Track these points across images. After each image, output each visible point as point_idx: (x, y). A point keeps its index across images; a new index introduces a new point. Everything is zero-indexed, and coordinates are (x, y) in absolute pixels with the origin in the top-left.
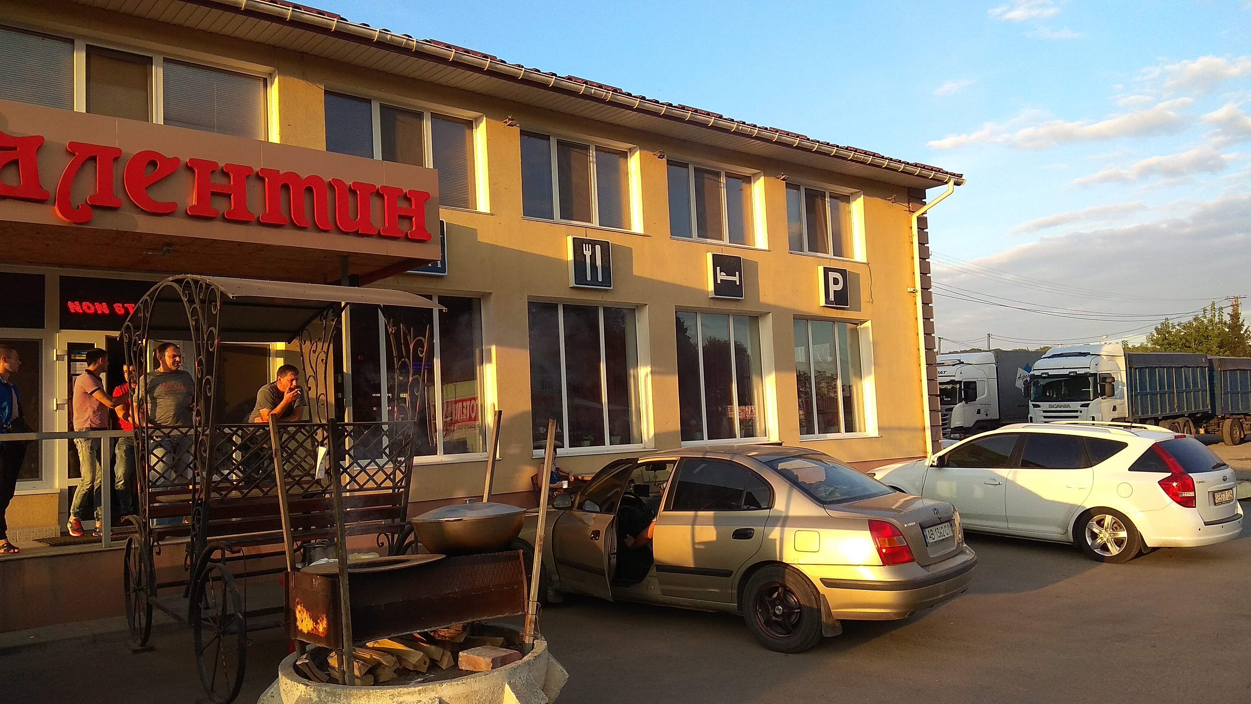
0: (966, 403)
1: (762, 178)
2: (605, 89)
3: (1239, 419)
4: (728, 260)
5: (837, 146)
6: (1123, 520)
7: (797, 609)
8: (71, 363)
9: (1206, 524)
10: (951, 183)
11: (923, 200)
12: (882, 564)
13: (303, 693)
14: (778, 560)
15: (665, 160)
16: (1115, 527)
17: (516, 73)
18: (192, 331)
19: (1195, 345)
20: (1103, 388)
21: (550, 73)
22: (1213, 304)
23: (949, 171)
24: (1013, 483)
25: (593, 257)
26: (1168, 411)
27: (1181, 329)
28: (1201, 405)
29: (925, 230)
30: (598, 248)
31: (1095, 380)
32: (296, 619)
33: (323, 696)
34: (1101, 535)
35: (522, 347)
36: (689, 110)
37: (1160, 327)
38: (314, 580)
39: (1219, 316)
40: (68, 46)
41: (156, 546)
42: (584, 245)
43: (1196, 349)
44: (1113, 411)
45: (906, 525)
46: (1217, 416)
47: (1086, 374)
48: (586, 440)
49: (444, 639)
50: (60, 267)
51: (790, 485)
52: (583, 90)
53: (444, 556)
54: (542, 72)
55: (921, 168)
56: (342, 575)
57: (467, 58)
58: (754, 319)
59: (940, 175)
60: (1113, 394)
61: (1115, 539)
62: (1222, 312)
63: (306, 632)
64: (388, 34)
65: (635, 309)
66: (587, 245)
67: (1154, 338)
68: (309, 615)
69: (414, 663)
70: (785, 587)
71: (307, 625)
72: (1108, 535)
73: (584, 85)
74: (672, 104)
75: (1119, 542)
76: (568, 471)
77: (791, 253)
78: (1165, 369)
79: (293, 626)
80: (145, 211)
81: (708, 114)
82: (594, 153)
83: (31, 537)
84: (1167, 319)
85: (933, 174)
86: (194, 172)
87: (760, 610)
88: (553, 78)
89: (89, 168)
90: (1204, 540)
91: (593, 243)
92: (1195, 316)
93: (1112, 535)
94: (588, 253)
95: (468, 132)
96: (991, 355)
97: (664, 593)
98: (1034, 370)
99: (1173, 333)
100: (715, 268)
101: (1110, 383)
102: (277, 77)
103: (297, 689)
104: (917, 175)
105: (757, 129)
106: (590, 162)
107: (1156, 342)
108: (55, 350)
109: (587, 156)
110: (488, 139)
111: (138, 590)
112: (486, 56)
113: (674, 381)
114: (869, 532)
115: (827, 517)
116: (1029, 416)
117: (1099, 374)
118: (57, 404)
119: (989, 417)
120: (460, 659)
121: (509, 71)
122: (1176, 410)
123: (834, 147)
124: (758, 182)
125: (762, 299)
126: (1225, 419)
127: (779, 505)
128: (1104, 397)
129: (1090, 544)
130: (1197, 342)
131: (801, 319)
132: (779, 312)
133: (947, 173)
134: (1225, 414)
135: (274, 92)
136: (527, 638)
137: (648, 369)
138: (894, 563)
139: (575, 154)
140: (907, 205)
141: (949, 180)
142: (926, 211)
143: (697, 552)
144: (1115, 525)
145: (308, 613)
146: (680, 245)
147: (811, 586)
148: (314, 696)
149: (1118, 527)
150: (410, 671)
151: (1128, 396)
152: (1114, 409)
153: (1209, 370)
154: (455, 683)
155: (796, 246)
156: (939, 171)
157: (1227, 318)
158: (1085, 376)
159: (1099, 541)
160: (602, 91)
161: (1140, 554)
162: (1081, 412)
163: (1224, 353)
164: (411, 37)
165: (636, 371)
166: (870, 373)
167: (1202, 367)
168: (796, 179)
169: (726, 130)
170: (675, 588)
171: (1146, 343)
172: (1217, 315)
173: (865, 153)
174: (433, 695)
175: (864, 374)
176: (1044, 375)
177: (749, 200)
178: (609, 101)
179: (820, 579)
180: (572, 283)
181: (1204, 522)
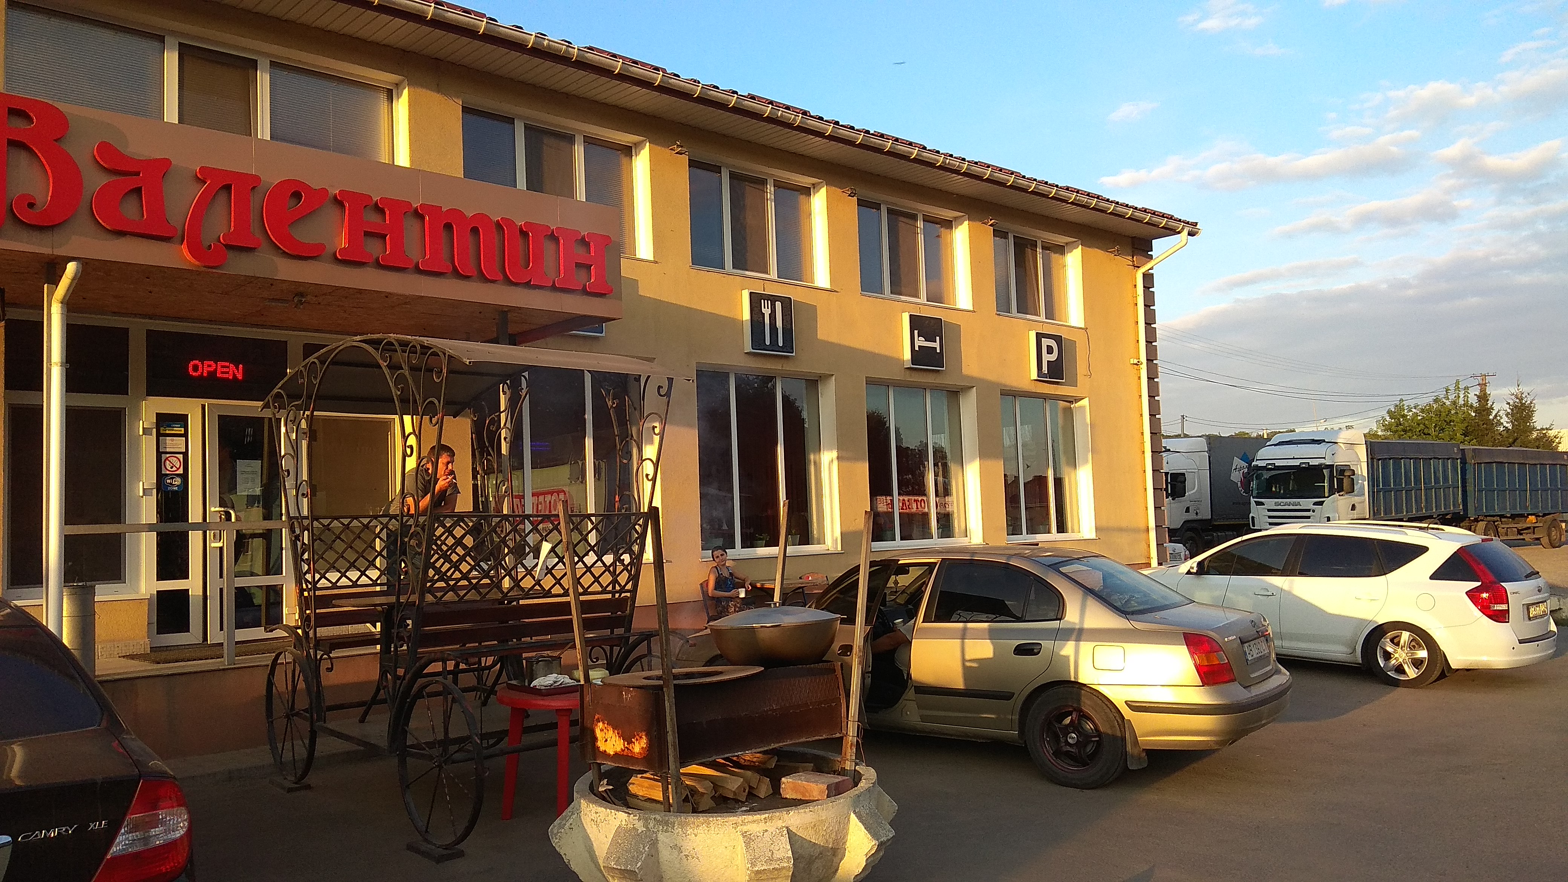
0: (1173, 499)
1: (966, 223)
2: (793, 111)
3: (1494, 522)
4: (927, 322)
5: (1057, 186)
6: (1422, 637)
7: (1095, 737)
8: (161, 438)
9: (1521, 642)
10: (1185, 232)
11: (1149, 253)
12: (1201, 684)
13: (624, 823)
14: (1073, 679)
15: (855, 198)
16: (1413, 645)
17: (692, 90)
18: (396, 402)
19: (1435, 431)
20: (1340, 482)
21: (730, 90)
22: (1458, 382)
23: (1183, 219)
24: (1289, 593)
25: (773, 316)
26: (1414, 511)
27: (1418, 412)
28: (1452, 503)
29: (1151, 290)
30: (778, 305)
31: (1331, 472)
32: (595, 739)
33: (651, 825)
34: (1396, 655)
35: (689, 425)
36: (889, 139)
37: (1393, 410)
38: (624, 693)
39: (1464, 397)
40: (156, 44)
41: (326, 659)
42: (762, 301)
43: (1437, 436)
44: (1352, 510)
45: (1226, 639)
46: (1469, 518)
47: (1320, 465)
48: (761, 539)
49: (752, 764)
50: (151, 319)
51: (1084, 592)
52: (768, 111)
53: (763, 669)
54: (720, 88)
55: (1151, 214)
56: (668, 687)
57: (636, 70)
58: (954, 394)
59: (1172, 224)
60: (1352, 490)
61: (1412, 659)
62: (1468, 393)
63: (612, 753)
64: (545, 39)
65: (817, 380)
66: (766, 301)
67: (1386, 423)
68: (618, 734)
69: (733, 790)
70: (1080, 711)
71: (614, 745)
72: (1404, 655)
73: (770, 106)
74: (869, 131)
75: (1417, 663)
76: (743, 577)
77: (999, 315)
78: (1412, 461)
79: (590, 746)
80: (288, 254)
81: (911, 144)
82: (772, 189)
83: (116, 653)
84: (1401, 400)
85: (1165, 221)
86: (343, 206)
87: (1048, 739)
88: (734, 96)
89: (222, 198)
90: (1518, 660)
91: (773, 299)
92: (1435, 396)
93: (1410, 654)
94: (767, 311)
95: (624, 160)
96: (1202, 440)
97: (923, 719)
98: (1257, 460)
99: (1408, 417)
100: (912, 332)
101: (1349, 476)
102: (407, 89)
103: (615, 818)
104: (1146, 223)
105: (967, 163)
106: (767, 200)
107: (1387, 428)
108: (141, 422)
109: (764, 192)
110: (652, 170)
111: (291, 715)
112: (657, 69)
113: (863, 469)
114: (1186, 646)
115: (1132, 629)
116: (1251, 515)
117: (1337, 465)
118: (144, 489)
119: (1199, 517)
120: (783, 786)
121: (684, 87)
122: (1424, 510)
123: (1054, 186)
124: (960, 227)
125: (966, 371)
126: (1478, 521)
127: (1072, 616)
128: (1341, 493)
129: (1382, 666)
130: (1437, 429)
131: (1010, 394)
132: (985, 387)
133: (1180, 221)
134: (1478, 516)
135: (402, 106)
136: (848, 763)
137: (834, 454)
138: (1215, 683)
139: (749, 190)
140: (1130, 258)
141: (1183, 229)
142: (1153, 267)
143: (967, 671)
144: (1413, 643)
145: (616, 732)
146: (871, 304)
147: (1113, 710)
148: (640, 826)
149: (1416, 646)
150: (729, 799)
151: (1369, 492)
152: (1353, 508)
153: (1461, 463)
154: (802, 811)
155: (1003, 307)
156: (1171, 218)
157: (1473, 400)
158: (1319, 469)
159: (1393, 662)
160: (791, 114)
161: (1442, 676)
162: (1314, 511)
163: (1469, 442)
164: (571, 43)
165: (818, 457)
166: (1086, 462)
167: (1453, 459)
168: (1005, 225)
169: (931, 165)
170: (942, 713)
171: (1375, 429)
172: (1462, 396)
173: (1088, 195)
174: (780, 824)
175: (1079, 462)
176: (1270, 467)
177: (949, 250)
178: (798, 126)
179: (1126, 702)
180: (748, 348)
181: (1519, 640)
